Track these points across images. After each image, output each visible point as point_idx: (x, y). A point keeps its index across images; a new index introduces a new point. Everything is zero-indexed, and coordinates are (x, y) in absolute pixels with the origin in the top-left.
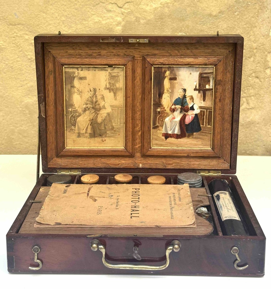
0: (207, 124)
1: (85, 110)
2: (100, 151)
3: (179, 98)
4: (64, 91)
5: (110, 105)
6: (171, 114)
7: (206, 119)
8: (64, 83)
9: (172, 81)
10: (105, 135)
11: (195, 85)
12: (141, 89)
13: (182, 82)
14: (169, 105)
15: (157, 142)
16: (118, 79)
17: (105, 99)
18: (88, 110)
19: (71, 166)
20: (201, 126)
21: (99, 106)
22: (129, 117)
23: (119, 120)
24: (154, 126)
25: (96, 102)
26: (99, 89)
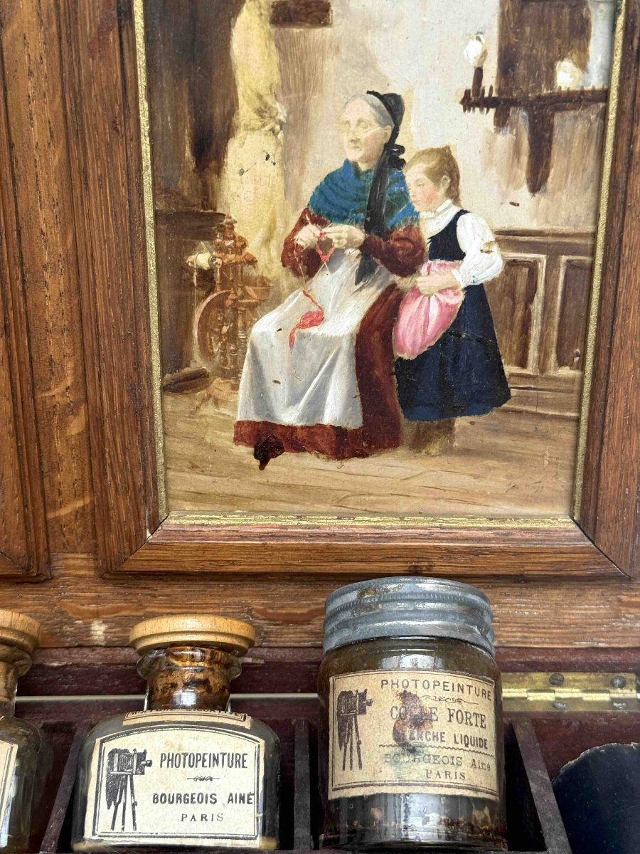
0: (553, 357)
3: (350, 166)
6: (292, 289)
7: (546, 322)
9: (296, 31)
11: (473, 63)
12: (58, 99)
13: (375, 42)
14: (273, 221)
15: (201, 481)
20: (509, 369)
24: (177, 374)
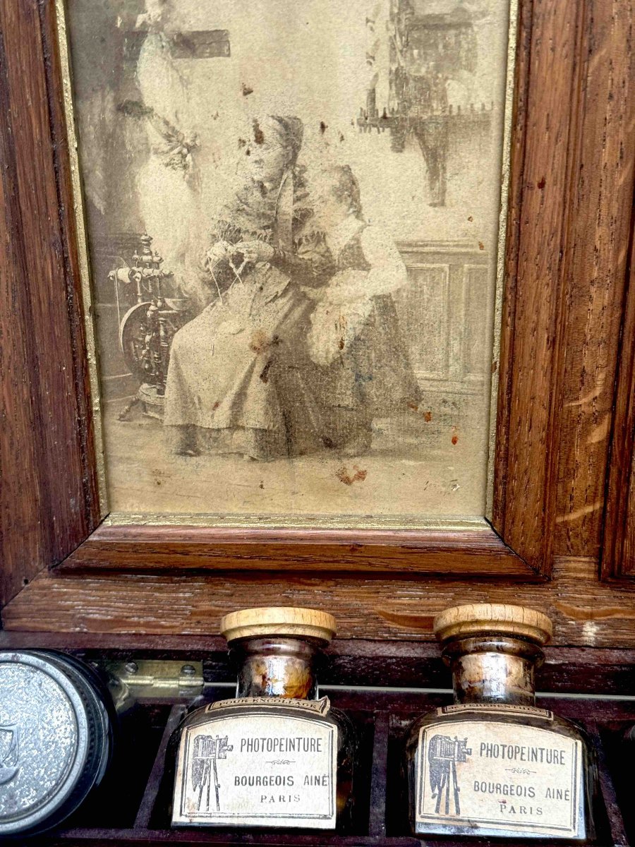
1: (223, 278)
2: (329, 548)
4: (73, 144)
5: (398, 244)
8: (67, 82)
10: (362, 440)
16: (458, 43)
17: (363, 199)
18: (244, 274)
19: (147, 625)
21: (322, 248)
22: (535, 329)
23: (456, 347)
25: (300, 220)
26: (323, 127)
